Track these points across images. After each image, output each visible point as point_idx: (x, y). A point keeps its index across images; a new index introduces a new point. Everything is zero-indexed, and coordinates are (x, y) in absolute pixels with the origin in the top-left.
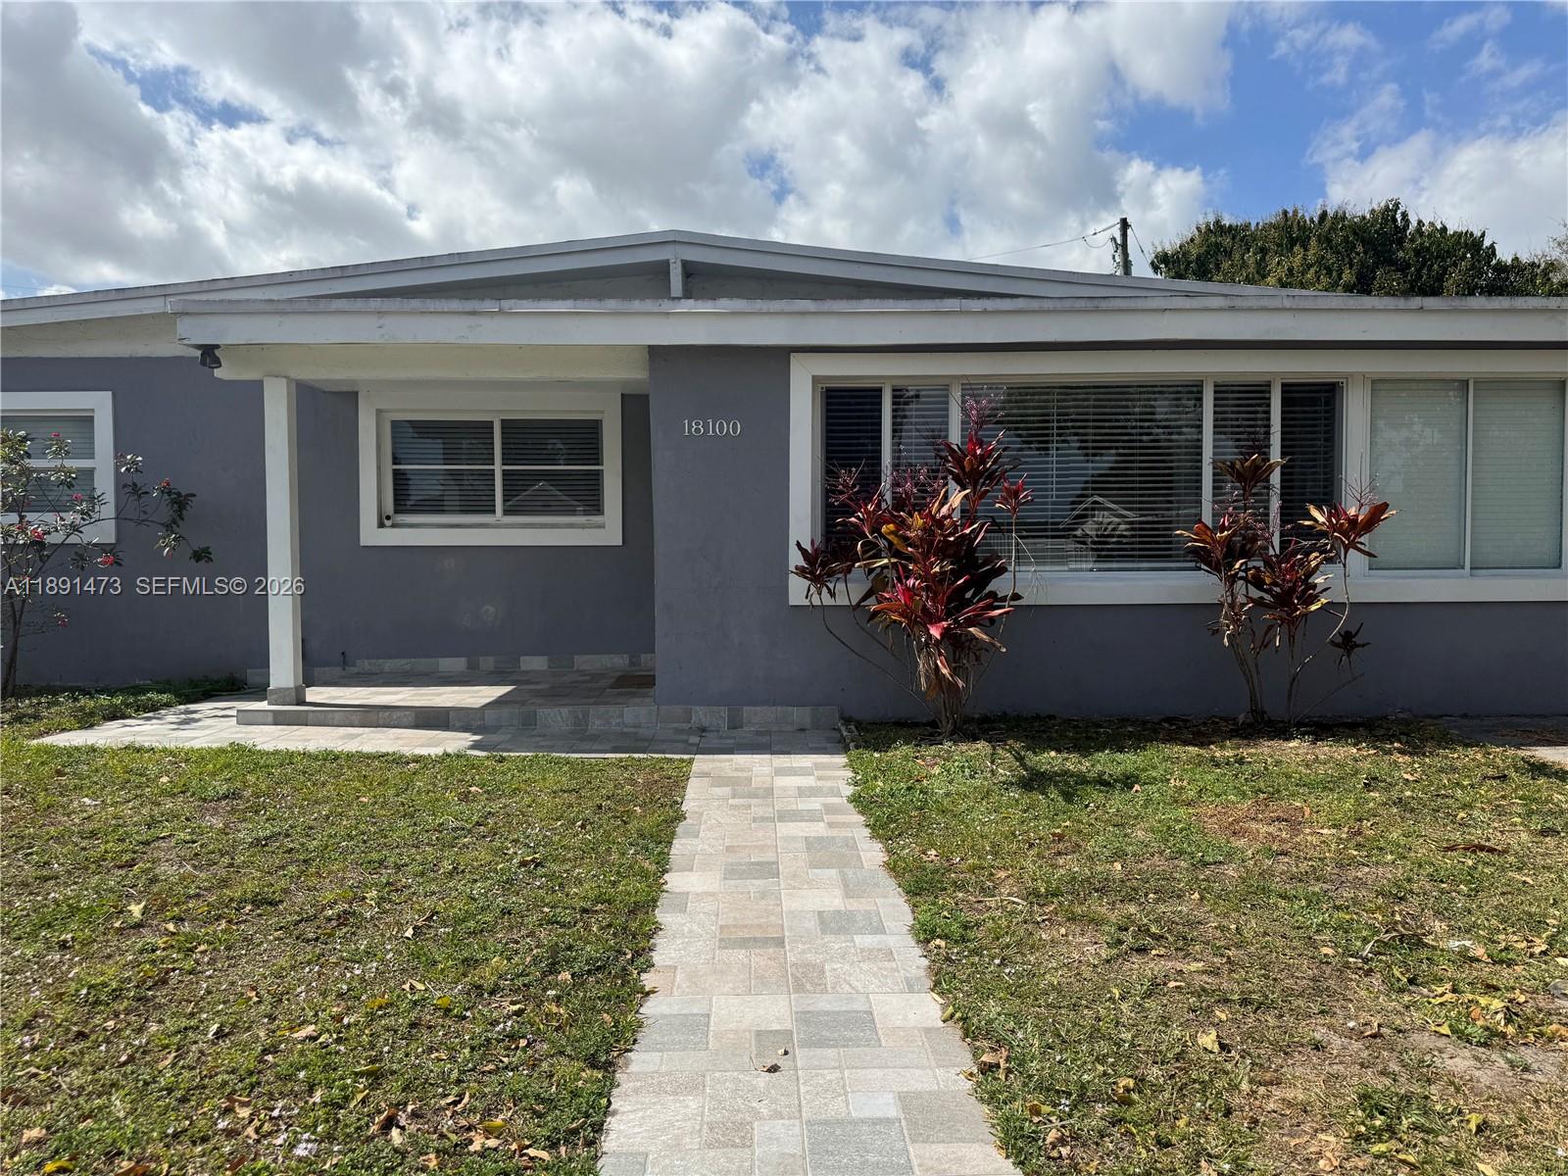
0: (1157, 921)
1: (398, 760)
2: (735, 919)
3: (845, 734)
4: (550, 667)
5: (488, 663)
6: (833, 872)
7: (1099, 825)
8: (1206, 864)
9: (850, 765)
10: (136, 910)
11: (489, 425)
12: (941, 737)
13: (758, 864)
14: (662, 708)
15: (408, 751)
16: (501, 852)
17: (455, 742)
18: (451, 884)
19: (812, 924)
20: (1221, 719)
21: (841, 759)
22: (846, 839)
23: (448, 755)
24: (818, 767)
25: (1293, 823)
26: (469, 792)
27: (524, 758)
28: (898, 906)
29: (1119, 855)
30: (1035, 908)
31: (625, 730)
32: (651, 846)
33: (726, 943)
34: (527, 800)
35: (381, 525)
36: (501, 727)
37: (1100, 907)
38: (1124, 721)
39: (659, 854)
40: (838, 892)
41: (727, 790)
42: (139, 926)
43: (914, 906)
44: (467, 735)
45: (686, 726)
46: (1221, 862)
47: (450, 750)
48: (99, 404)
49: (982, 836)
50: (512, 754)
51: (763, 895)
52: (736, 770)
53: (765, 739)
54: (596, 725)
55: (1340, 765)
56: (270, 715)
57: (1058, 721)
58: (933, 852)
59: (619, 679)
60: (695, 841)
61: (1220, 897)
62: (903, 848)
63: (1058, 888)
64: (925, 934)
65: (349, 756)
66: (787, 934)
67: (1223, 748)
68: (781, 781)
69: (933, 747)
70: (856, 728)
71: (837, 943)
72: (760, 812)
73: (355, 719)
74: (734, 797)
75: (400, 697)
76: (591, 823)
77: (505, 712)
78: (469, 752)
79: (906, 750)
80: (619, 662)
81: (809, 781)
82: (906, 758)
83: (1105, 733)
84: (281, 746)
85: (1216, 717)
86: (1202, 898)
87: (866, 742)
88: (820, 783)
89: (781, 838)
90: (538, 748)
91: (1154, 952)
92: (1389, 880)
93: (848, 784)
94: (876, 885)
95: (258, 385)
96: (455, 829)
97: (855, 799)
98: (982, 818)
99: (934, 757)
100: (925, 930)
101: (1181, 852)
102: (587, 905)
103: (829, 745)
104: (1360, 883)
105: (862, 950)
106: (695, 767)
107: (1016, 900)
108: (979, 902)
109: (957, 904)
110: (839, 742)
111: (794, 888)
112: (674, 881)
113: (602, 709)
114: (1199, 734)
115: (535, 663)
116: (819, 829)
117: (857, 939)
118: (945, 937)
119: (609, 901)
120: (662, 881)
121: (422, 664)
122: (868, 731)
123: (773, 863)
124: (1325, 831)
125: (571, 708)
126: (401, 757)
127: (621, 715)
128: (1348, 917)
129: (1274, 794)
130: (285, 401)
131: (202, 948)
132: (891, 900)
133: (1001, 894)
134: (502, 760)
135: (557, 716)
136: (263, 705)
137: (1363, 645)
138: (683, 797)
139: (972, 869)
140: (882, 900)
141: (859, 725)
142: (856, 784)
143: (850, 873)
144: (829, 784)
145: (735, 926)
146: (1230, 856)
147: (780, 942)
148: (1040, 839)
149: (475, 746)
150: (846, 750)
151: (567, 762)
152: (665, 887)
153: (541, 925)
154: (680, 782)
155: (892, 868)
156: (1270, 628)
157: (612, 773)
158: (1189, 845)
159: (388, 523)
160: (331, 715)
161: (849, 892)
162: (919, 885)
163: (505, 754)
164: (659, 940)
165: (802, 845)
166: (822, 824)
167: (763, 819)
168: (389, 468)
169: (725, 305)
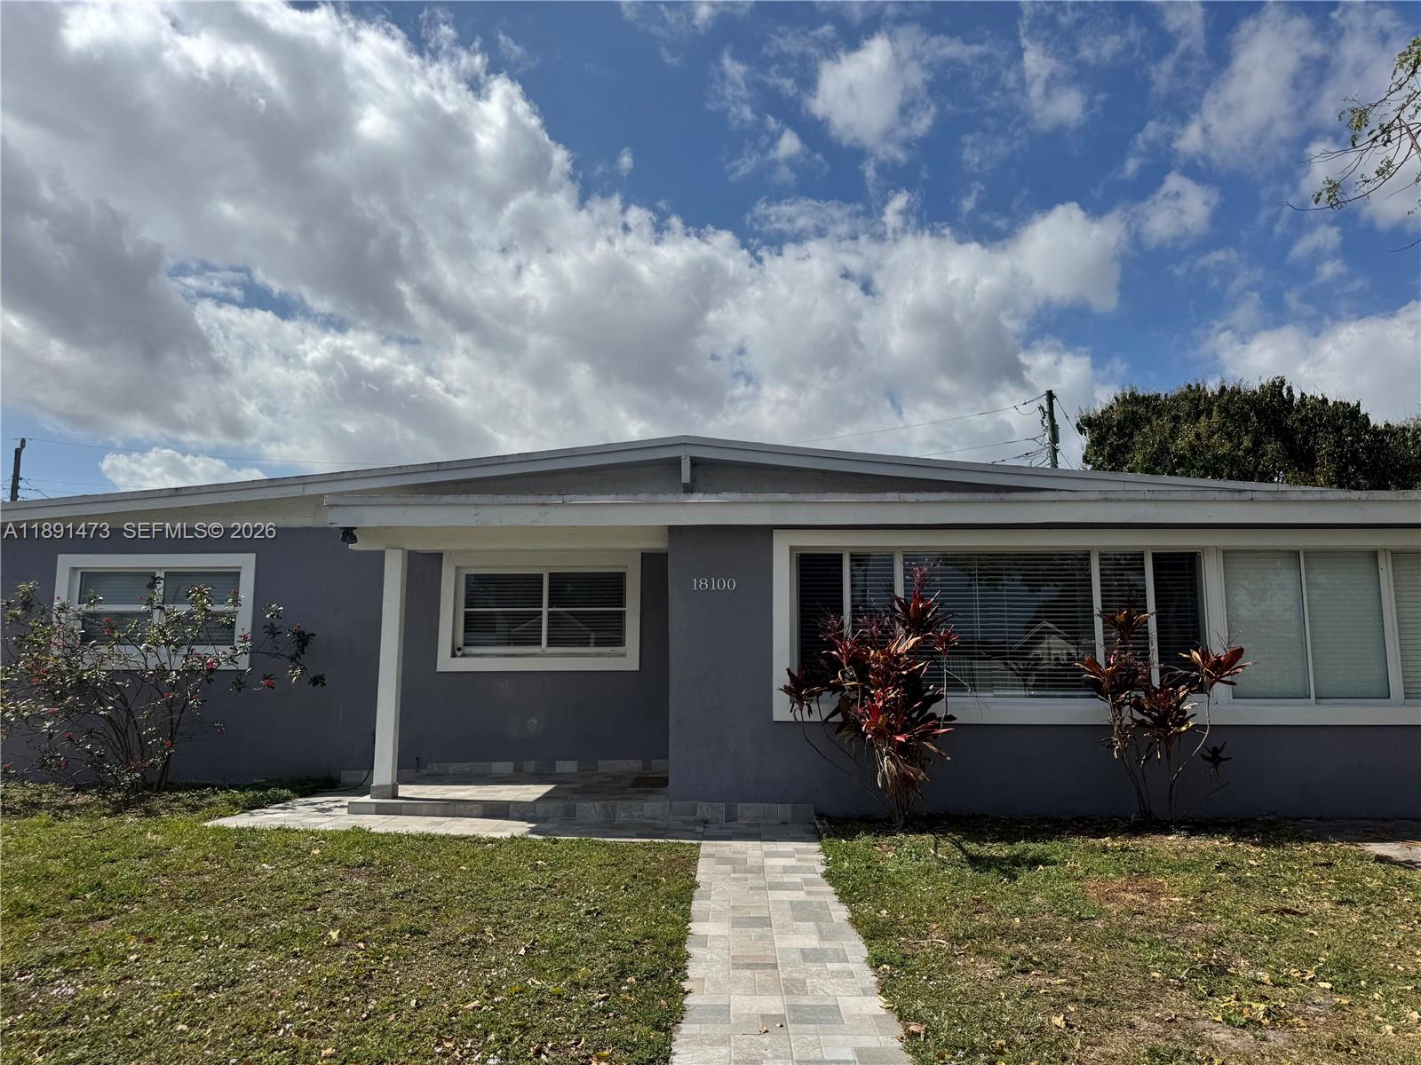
0: (1038, 954)
1: (477, 841)
2: (742, 952)
3: (819, 826)
4: (578, 770)
5: (530, 766)
6: (811, 924)
7: (1009, 894)
8: (1081, 920)
9: (823, 850)
10: (334, 935)
11: (540, 577)
12: (895, 831)
13: (756, 918)
14: (675, 803)
15: (485, 835)
16: (570, 904)
17: (519, 828)
18: (541, 924)
19: (797, 956)
20: (1120, 818)
21: (816, 846)
22: (820, 903)
23: (515, 838)
24: (798, 851)
25: (1153, 893)
26: (537, 865)
27: (572, 841)
28: (858, 946)
29: (1020, 913)
30: (955, 946)
31: (645, 821)
32: (677, 904)
33: (736, 966)
34: (582, 871)
35: (454, 655)
36: (548, 818)
37: (1001, 945)
38: (1043, 820)
39: (683, 909)
40: (815, 937)
41: (728, 868)
42: (338, 945)
43: (870, 946)
44: (524, 823)
45: (692, 819)
46: (1092, 918)
47: (516, 835)
48: (245, 563)
49: (921, 901)
50: (562, 838)
51: (761, 938)
52: (734, 852)
53: (755, 830)
54: (621, 816)
55: (1202, 853)
56: (373, 806)
57: (990, 819)
58: (885, 912)
59: (636, 779)
60: (708, 902)
61: (1087, 940)
62: (863, 909)
63: (972, 934)
64: (876, 962)
65: (443, 838)
66: (779, 961)
67: (1114, 839)
68: (769, 862)
69: (888, 838)
70: (828, 821)
71: (814, 968)
72: (756, 883)
73: (438, 809)
74: (734, 872)
75: (469, 793)
76: (630, 887)
77: (552, 805)
78: (530, 836)
79: (867, 839)
80: (633, 766)
81: (792, 862)
82: (867, 845)
83: (1025, 829)
84: (392, 830)
85: (1116, 817)
86: (1073, 941)
87: (835, 833)
88: (800, 864)
89: (772, 901)
90: (579, 834)
91: (1033, 973)
92: (1214, 932)
93: (822, 864)
94: (843, 933)
95: (381, 555)
96: (535, 889)
97: (827, 875)
98: (924, 889)
99: (889, 845)
100: (876, 960)
101: (1065, 911)
102: (639, 939)
103: (805, 836)
104: (1192, 933)
105: (833, 972)
106: (702, 850)
107: (941, 941)
108: (916, 943)
109: (900, 944)
110: (814, 833)
111: (783, 934)
112: (695, 927)
113: (626, 804)
114: (1098, 830)
115: (567, 767)
116: (800, 896)
117: (829, 965)
118: (890, 964)
119: (653, 938)
120: (687, 927)
121: (478, 767)
122: (836, 825)
123: (767, 918)
124: (1176, 899)
125: (603, 803)
126: (480, 839)
127: (642, 810)
128: (1177, 955)
129: (1145, 873)
130: (400, 567)
131: (387, 958)
132: (852, 943)
133: (931, 938)
134: (556, 842)
135: (591, 809)
136: (367, 799)
137: (1226, 760)
138: (695, 872)
139: (912, 923)
140: (846, 942)
141: (830, 820)
142: (828, 864)
143: (823, 925)
144: (806, 864)
145: (742, 956)
146: (1100, 915)
147: (775, 966)
148: (964, 903)
149: (533, 831)
150: (819, 839)
151: (605, 844)
152: (690, 931)
153: (609, 950)
154: (691, 862)
155: (854, 922)
156: (1151, 744)
157: (640, 853)
158: (1072, 906)
159: (458, 653)
160: (419, 807)
161: (822, 936)
162: (872, 933)
163: (558, 838)
164: (690, 963)
165: (788, 906)
166: (802, 892)
167: (758, 888)
168: (462, 610)
169: (725, 497)
